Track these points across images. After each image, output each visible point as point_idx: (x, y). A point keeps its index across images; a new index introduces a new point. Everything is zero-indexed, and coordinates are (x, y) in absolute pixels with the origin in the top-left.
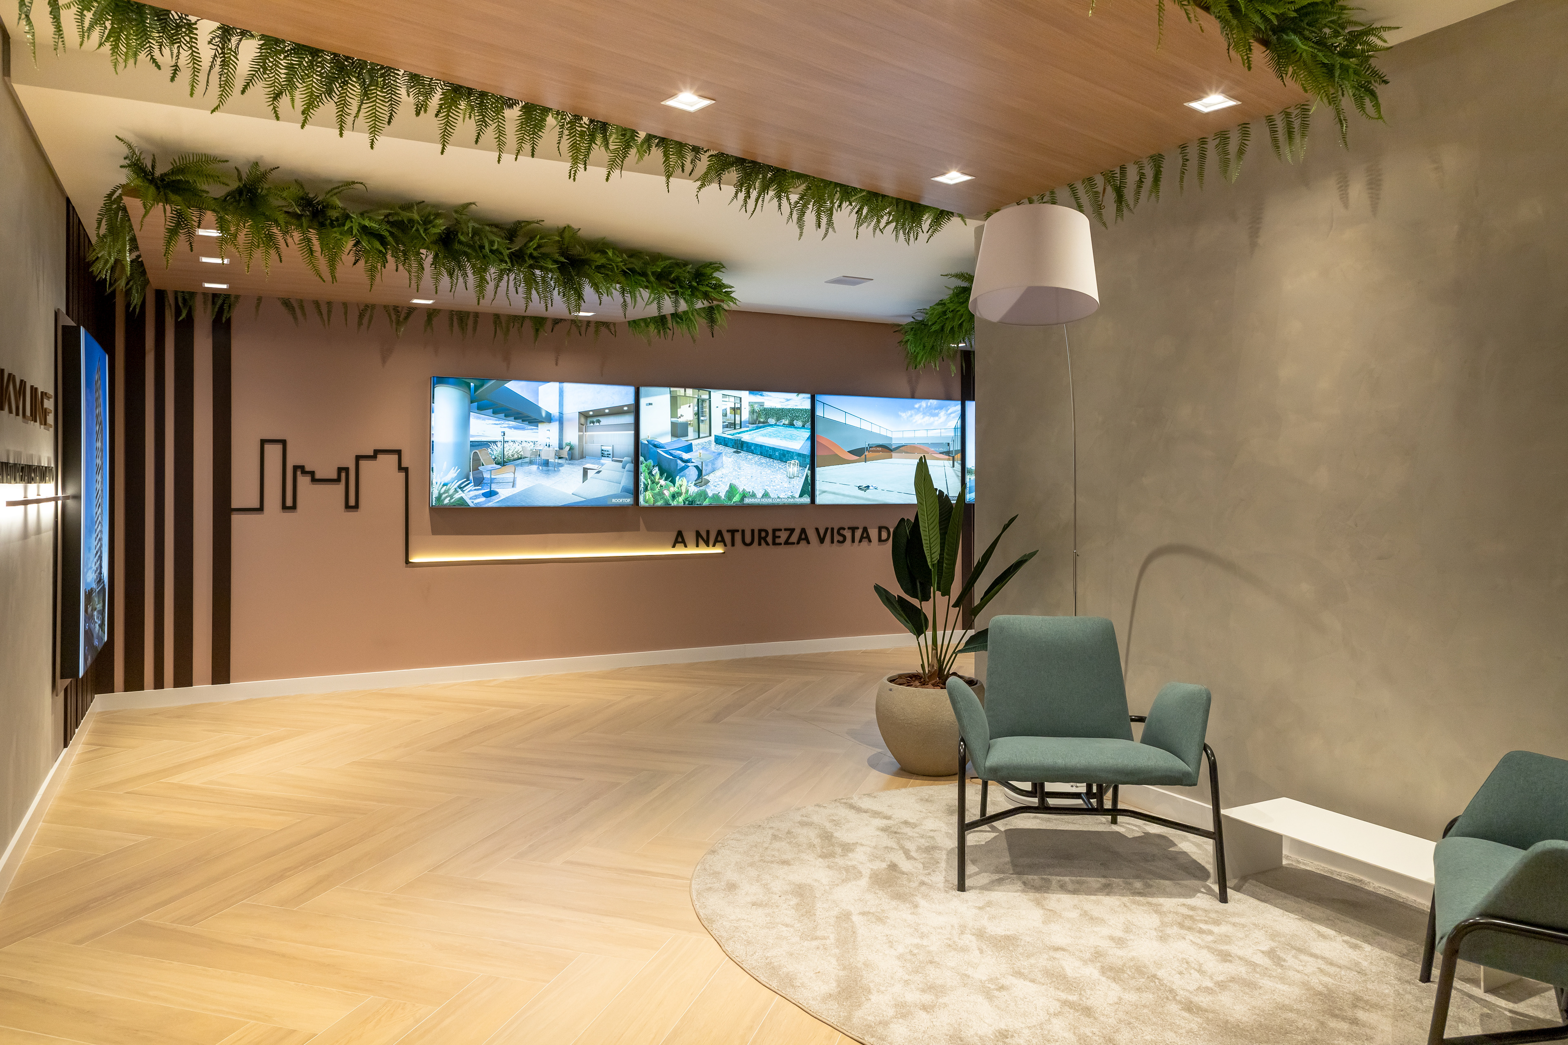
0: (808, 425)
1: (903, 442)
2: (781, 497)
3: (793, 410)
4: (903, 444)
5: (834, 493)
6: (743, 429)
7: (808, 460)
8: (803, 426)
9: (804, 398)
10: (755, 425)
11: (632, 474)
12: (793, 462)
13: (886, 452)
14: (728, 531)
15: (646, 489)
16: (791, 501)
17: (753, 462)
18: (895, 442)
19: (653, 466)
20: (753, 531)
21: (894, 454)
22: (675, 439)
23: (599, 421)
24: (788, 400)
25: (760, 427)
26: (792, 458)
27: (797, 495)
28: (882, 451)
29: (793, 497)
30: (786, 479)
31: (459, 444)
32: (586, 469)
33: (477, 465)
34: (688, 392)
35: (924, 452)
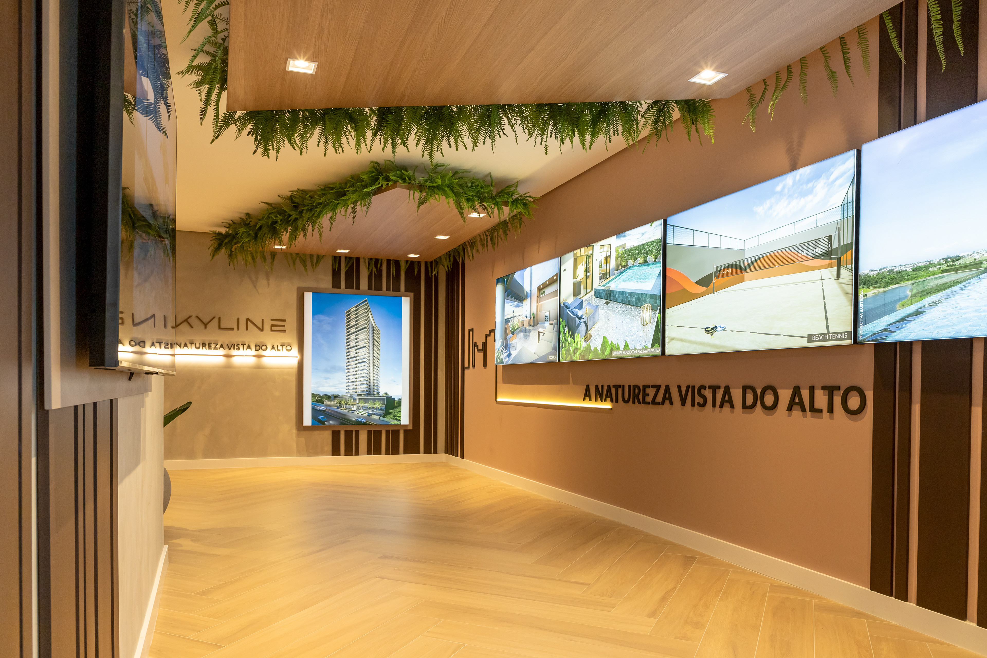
0: (660, 259)
1: (759, 253)
2: (637, 348)
3: (647, 244)
4: (759, 256)
5: (681, 340)
6: (612, 278)
7: (659, 302)
8: (655, 261)
9: (657, 226)
10: (618, 271)
12: (646, 306)
13: (738, 273)
14: (614, 386)
15: (563, 346)
18: (749, 255)
19: (566, 326)
21: (746, 275)
22: (575, 298)
26: (645, 302)
27: (649, 345)
28: (732, 274)
29: (646, 348)
30: (641, 327)
31: (502, 322)
32: (539, 332)
33: (506, 335)
34: (582, 252)
35: (789, 262)
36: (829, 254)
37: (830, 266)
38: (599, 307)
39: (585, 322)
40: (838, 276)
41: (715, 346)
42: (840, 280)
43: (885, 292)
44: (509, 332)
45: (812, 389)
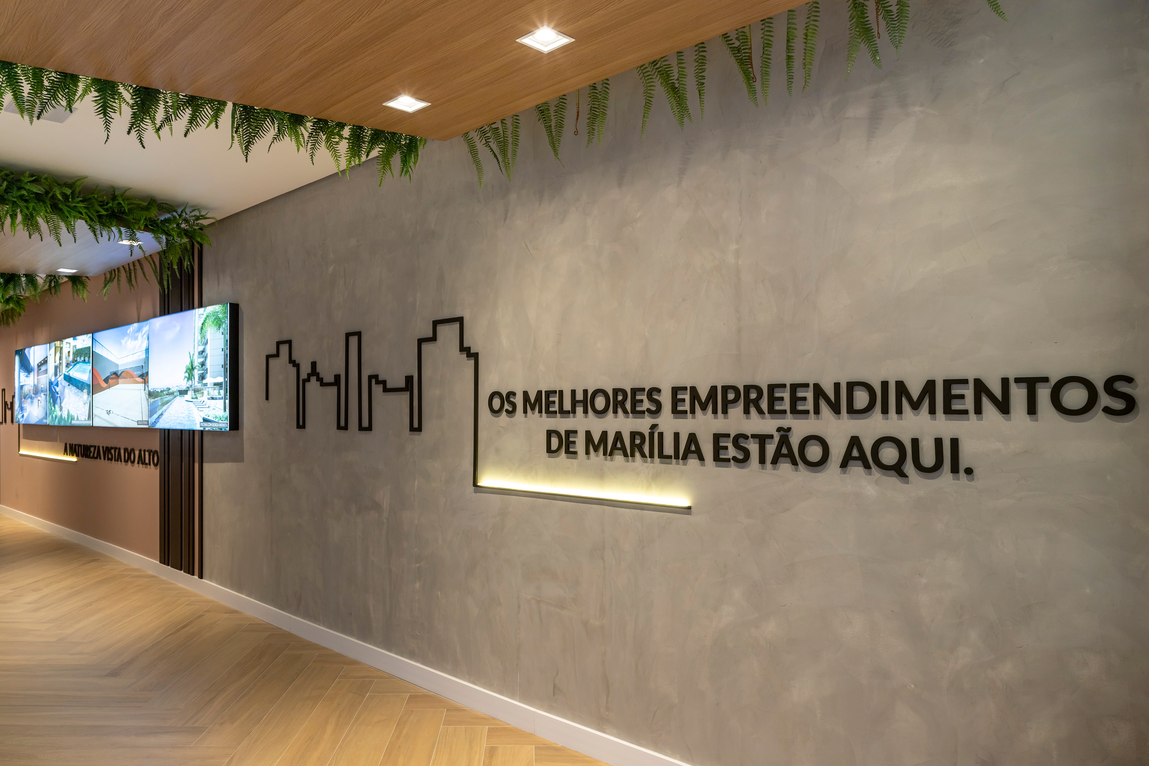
1: (123, 368)
3: (85, 348)
4: (123, 370)
8: (88, 361)
9: (90, 337)
10: (74, 363)
13: (117, 378)
14: (77, 445)
18: (120, 368)
20: (84, 446)
21: (120, 380)
22: (55, 378)
24: (83, 341)
28: (115, 378)
30: (83, 405)
31: (19, 388)
32: (39, 400)
33: (21, 399)
34: (58, 343)
35: (132, 377)
36: (141, 376)
37: (141, 382)
39: (59, 397)
41: (110, 423)
43: (154, 401)
44: (23, 397)
45: (145, 451)
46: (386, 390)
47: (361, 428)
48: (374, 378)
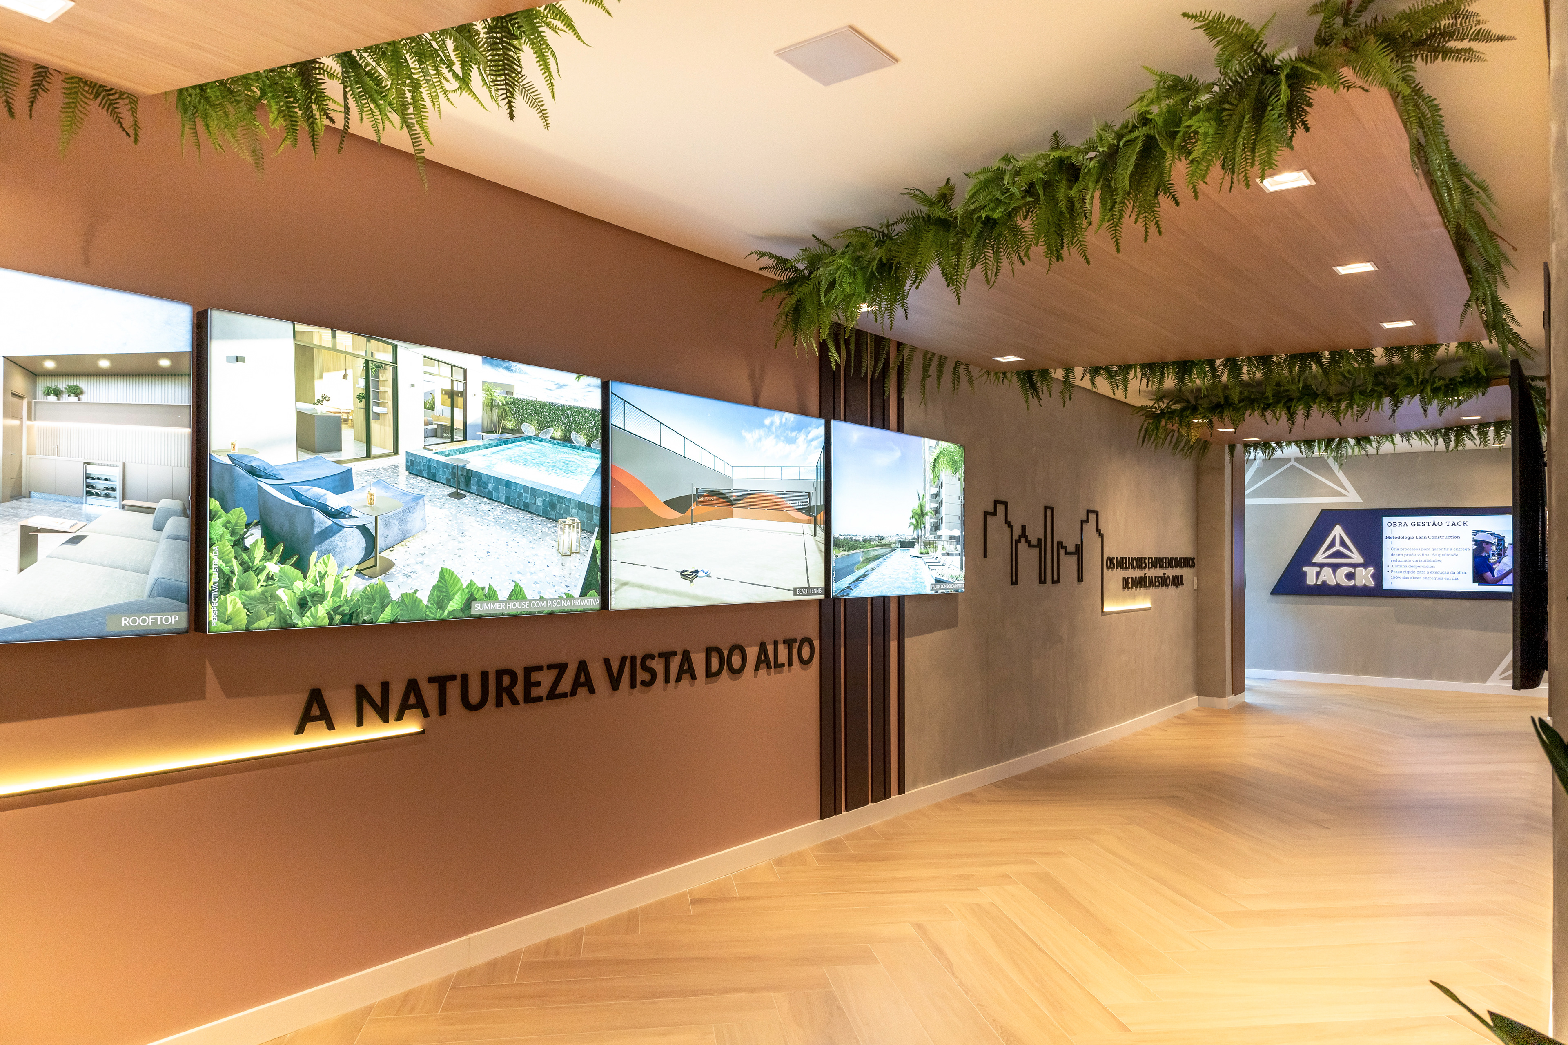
0: (597, 444)
1: (749, 487)
2: (546, 597)
3: (570, 408)
4: (749, 492)
5: (641, 586)
6: (469, 444)
7: (597, 518)
8: (588, 445)
9: (589, 385)
10: (495, 436)
11: (184, 547)
12: (568, 520)
13: (723, 505)
14: (431, 680)
15: (226, 586)
16: (566, 606)
17: (491, 518)
18: (737, 487)
19: (248, 525)
20: (485, 675)
21: (735, 510)
22: (306, 456)
23: (76, 392)
24: (560, 387)
25: (506, 442)
26: (568, 513)
27: (576, 592)
28: (717, 504)
29: (569, 597)
30: (556, 558)
34: (341, 341)
35: (779, 508)
36: (808, 510)
37: (809, 522)
38: (426, 499)
39: (363, 529)
40: (815, 535)
41: (696, 597)
42: (817, 538)
43: (848, 555)
45: (776, 643)
46: (1066, 553)
47: (1053, 582)
48: (1060, 543)
